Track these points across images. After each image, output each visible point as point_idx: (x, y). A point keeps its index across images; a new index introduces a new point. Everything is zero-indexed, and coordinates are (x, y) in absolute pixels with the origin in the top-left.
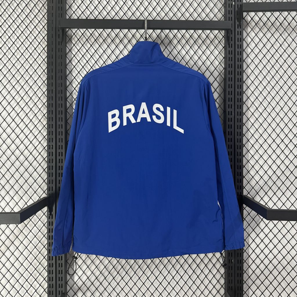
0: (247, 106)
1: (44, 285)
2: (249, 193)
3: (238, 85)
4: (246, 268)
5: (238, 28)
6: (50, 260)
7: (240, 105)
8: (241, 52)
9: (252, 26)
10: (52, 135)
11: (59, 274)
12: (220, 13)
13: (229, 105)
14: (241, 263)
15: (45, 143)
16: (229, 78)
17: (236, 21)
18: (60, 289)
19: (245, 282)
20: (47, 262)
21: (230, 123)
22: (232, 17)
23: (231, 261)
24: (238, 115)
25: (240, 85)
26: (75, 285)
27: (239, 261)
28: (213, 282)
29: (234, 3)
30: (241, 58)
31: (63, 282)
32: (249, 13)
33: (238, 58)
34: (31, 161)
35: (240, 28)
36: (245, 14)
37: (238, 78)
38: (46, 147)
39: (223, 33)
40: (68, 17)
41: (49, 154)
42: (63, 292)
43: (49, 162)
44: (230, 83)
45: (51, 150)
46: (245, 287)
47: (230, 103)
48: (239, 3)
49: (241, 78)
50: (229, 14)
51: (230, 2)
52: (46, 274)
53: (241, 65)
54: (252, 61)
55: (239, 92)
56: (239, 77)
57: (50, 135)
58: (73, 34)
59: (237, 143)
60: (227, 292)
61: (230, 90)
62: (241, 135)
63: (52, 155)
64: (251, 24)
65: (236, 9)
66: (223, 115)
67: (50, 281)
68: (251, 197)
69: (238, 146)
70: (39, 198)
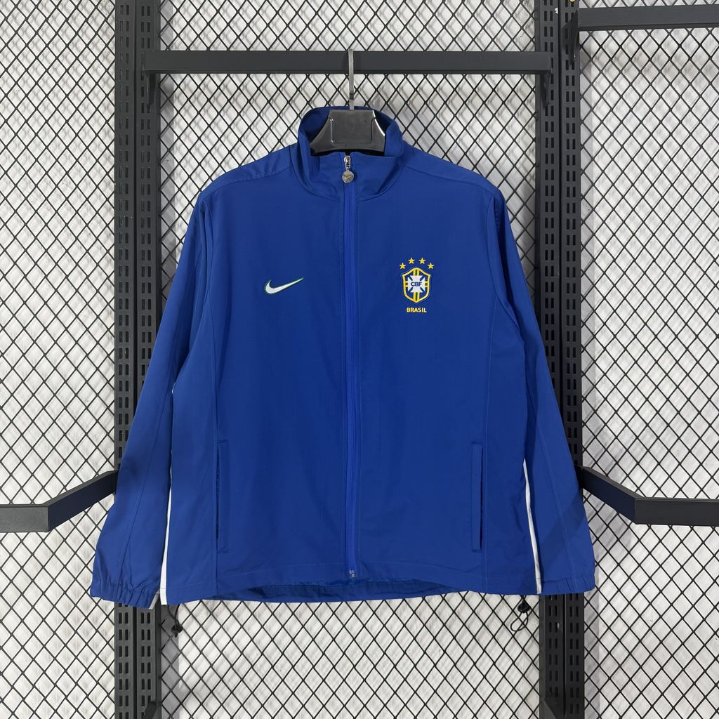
0: (590, 254)
1: (107, 683)
2: (596, 463)
3: (568, 205)
4: (590, 643)
5: (567, 69)
6: (120, 622)
7: (574, 253)
8: (574, 125)
9: (600, 63)
10: (127, 324)
11: (143, 655)
12: (525, 34)
13: (546, 252)
14: (577, 631)
15: (110, 343)
16: (547, 187)
17: (563, 52)
18: (145, 693)
19: (589, 678)
20: (113, 627)
21: (550, 295)
22: (552, 44)
23: (553, 626)
24: (568, 276)
25: (574, 204)
26: (181, 682)
27: (574, 626)
28: (513, 676)
29: (557, 9)
30: (574, 141)
31: (152, 676)
32: (595, 32)
33: (568, 141)
34: (76, 386)
35: (573, 68)
36: (583, 35)
37: (568, 189)
38: (113, 354)
39: (532, 81)
40: (163, 48)
41: (119, 370)
42: (153, 699)
43: (118, 389)
44: (550, 199)
45: (123, 361)
46: (589, 690)
47: (550, 247)
48: (570, 10)
49: (574, 189)
50: (546, 35)
51: (548, 8)
52: (112, 657)
53: (574, 156)
54: (603, 146)
55: (571, 222)
56: (571, 184)
57: (121, 324)
58: (176, 87)
59: (566, 344)
60: (546, 700)
61: (550, 215)
62: (577, 323)
63: (127, 373)
64: (598, 59)
65: (563, 23)
66: (533, 275)
67: (120, 672)
68: (601, 472)
69: (568, 349)
70: (94, 474)
